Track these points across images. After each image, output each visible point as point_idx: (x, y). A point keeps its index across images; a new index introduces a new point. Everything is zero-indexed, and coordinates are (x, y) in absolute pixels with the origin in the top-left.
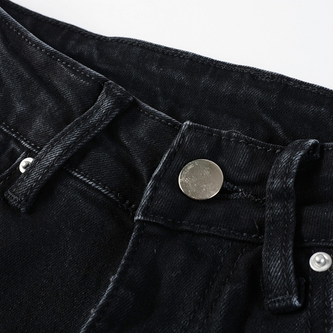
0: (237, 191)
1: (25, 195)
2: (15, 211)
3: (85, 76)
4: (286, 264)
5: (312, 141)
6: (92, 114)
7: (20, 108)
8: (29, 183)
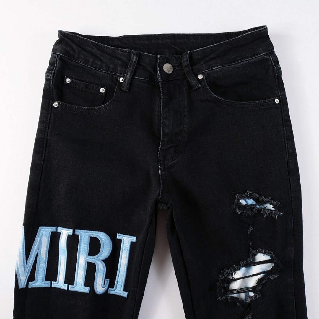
0: (176, 68)
1: (127, 87)
2: (126, 92)
3: (125, 52)
4: (195, 79)
5: (189, 52)
6: (132, 61)
7: (112, 66)
8: (126, 84)
